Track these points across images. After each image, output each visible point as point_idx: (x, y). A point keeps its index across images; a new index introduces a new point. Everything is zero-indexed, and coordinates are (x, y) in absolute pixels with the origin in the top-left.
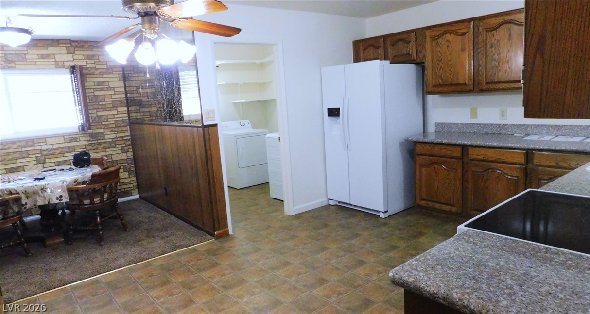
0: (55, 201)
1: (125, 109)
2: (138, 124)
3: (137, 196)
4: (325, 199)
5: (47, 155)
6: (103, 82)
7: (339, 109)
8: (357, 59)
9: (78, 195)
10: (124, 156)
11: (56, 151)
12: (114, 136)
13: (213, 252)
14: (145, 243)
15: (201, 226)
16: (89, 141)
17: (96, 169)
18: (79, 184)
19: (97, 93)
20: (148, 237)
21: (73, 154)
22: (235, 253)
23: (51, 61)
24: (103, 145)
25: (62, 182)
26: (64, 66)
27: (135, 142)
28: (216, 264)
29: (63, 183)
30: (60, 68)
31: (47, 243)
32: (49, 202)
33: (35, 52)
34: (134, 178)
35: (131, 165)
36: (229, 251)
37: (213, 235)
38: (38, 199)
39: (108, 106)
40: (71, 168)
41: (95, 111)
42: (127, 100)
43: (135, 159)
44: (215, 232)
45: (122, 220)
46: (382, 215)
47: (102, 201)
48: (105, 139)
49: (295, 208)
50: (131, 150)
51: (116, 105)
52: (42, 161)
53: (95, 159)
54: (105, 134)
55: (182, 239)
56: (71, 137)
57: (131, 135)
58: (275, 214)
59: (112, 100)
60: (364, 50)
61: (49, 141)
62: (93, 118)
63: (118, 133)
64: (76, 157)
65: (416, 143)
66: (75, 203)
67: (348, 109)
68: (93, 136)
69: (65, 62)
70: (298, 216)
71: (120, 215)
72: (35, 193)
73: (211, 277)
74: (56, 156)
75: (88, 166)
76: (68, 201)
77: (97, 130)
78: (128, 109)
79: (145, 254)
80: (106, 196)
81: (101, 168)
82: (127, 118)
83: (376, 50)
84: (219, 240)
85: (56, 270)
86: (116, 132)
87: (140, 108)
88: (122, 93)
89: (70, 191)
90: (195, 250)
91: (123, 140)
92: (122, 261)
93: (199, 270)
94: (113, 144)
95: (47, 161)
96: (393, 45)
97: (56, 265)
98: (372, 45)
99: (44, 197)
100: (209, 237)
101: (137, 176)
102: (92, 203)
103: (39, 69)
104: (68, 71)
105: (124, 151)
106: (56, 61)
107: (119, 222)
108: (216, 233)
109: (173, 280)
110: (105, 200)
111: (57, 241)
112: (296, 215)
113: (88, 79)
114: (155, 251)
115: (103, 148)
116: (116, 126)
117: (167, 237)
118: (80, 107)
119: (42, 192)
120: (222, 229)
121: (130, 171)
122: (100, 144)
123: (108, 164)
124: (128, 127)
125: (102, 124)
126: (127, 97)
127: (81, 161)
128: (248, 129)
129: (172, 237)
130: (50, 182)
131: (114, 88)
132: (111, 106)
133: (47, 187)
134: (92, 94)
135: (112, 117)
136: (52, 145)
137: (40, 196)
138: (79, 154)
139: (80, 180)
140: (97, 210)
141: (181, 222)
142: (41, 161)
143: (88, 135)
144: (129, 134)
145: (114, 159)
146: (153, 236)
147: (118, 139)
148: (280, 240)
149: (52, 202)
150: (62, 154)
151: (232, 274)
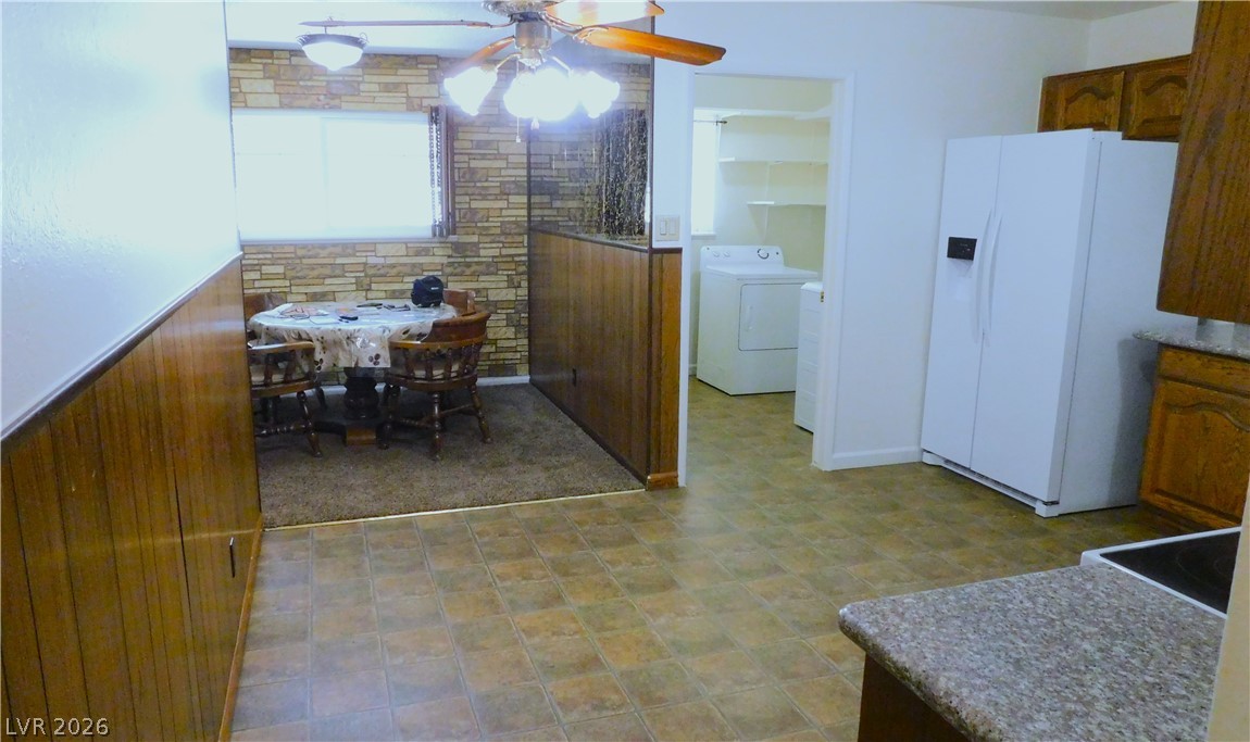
0: (366, 363)
1: (524, 199)
2: (543, 232)
3: (525, 379)
4: (914, 448)
5: (375, 276)
6: (488, 143)
7: (975, 240)
8: (1047, 124)
9: (407, 359)
10: (510, 295)
11: (390, 271)
12: (496, 252)
13: (631, 515)
14: (511, 470)
15: (625, 458)
16: (449, 257)
17: (448, 313)
18: (411, 337)
19: (474, 164)
20: (520, 460)
21: (413, 279)
22: (677, 525)
23: (400, 98)
24: (474, 268)
25: (381, 329)
26: (421, 107)
27: (534, 269)
28: (632, 539)
29: (384, 331)
30: (415, 110)
31: (350, 438)
32: (357, 364)
33: (375, 79)
34: (526, 342)
35: (523, 315)
36: (665, 518)
37: (642, 480)
38: (341, 354)
39: (492, 191)
40: (406, 306)
41: (467, 199)
42: (529, 182)
43: (531, 304)
44: (648, 473)
45: (480, 419)
46: (1041, 510)
47: (446, 377)
48: (479, 257)
49: (836, 456)
50: (525, 284)
51: (507, 191)
52: (365, 287)
53: (453, 294)
54: (481, 246)
55: (581, 477)
56: (418, 245)
57: (529, 255)
58: (789, 461)
59: (501, 179)
60: (1069, 101)
61: (381, 250)
62: (462, 211)
63: (504, 247)
64: (417, 284)
65: (1165, 346)
66: (400, 371)
67: (997, 242)
68: (458, 248)
69: (424, 100)
70: (839, 476)
71: (477, 410)
72: (337, 343)
73: (613, 563)
74: (389, 279)
75: (437, 305)
76: (389, 366)
77: (469, 237)
78: (529, 200)
79: (504, 491)
80: (455, 367)
81: (458, 312)
82: (526, 219)
83: (1101, 102)
84: (655, 493)
85: (350, 488)
86: (501, 245)
87: (552, 199)
88: (522, 166)
89: (395, 348)
90: (599, 503)
91: (513, 261)
92: (460, 496)
93: (596, 544)
94: (492, 268)
95: (374, 286)
96: (1147, 92)
97: (353, 481)
98: (1091, 90)
99: (351, 354)
100: (635, 482)
101: (529, 338)
102: (429, 377)
103: (379, 111)
104: (425, 117)
105: (512, 284)
106: (408, 97)
107: (475, 423)
108: (649, 477)
109: (541, 552)
110: (453, 375)
111: (364, 438)
112: (837, 471)
113: (460, 135)
114: (526, 489)
115: (473, 274)
116: (503, 233)
117: (556, 468)
118: (440, 189)
119: (348, 344)
120: (664, 472)
121: (518, 326)
122: (468, 265)
123: (476, 307)
124: (526, 237)
125: (476, 226)
126: (529, 176)
127: (427, 293)
128: (775, 267)
129: (565, 470)
130: (363, 327)
131: (508, 155)
132: (497, 191)
133: (356, 335)
134: (466, 165)
135: (497, 213)
136: (384, 257)
137: (344, 350)
138: (422, 280)
139: (414, 331)
140: (435, 392)
141: (591, 442)
142: (363, 287)
143: (449, 245)
144: (525, 251)
145: (491, 299)
146: (531, 460)
147: (504, 259)
148: (780, 518)
149: (362, 365)
150: (401, 275)
151: (654, 566)
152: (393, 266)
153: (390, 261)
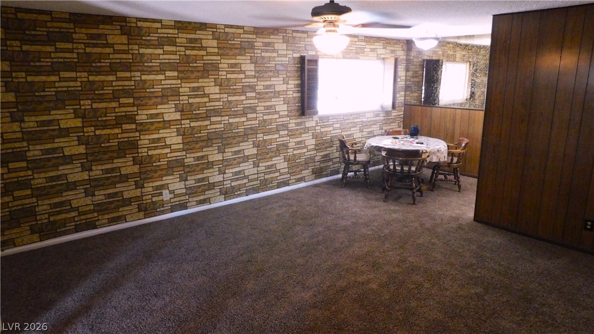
12: (396, 114)
16: (384, 117)
24: (390, 121)
50: (402, 126)
54: (392, 112)
68: (387, 113)
69: (381, 55)
78: (405, 93)
82: (404, 101)
86: (397, 111)
87: (410, 93)
88: (404, 80)
94: (394, 121)
105: (399, 126)
106: (377, 54)
124: (403, 107)
126: (405, 84)
143: (384, 112)
147: (398, 117)
150: (371, 125)
152: (369, 122)
153: (369, 119)
